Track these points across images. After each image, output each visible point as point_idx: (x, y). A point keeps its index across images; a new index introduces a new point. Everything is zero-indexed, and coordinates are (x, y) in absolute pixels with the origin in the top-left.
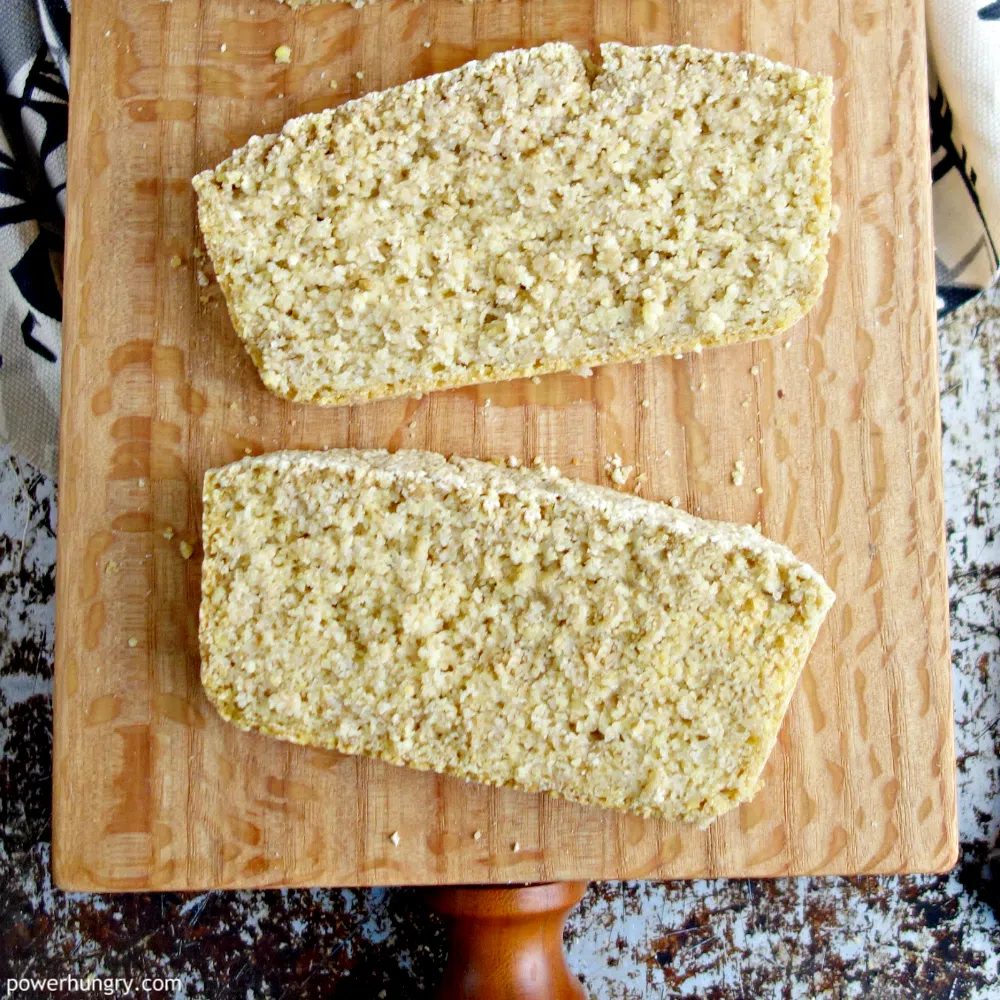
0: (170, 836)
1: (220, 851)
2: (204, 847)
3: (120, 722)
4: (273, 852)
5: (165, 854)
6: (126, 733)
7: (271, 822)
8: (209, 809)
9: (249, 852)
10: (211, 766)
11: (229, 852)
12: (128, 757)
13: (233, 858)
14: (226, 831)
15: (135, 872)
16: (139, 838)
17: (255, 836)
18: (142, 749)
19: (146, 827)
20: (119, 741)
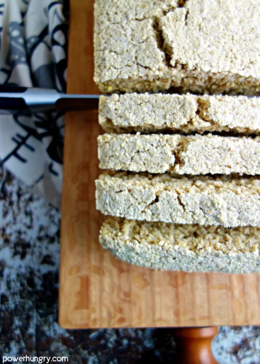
0: (94, 311)
1: (110, 315)
2: (105, 314)
3: (80, 274)
4: (126, 316)
5: (93, 316)
6: (81, 278)
7: (125, 306)
8: (106, 302)
9: (119, 316)
10: (107, 288)
11: (113, 315)
12: (82, 286)
13: (114, 317)
14: (112, 309)
15: (84, 322)
16: (85, 311)
17: (121, 311)
18: (86, 283)
19: (87, 307)
20: (79, 281)
